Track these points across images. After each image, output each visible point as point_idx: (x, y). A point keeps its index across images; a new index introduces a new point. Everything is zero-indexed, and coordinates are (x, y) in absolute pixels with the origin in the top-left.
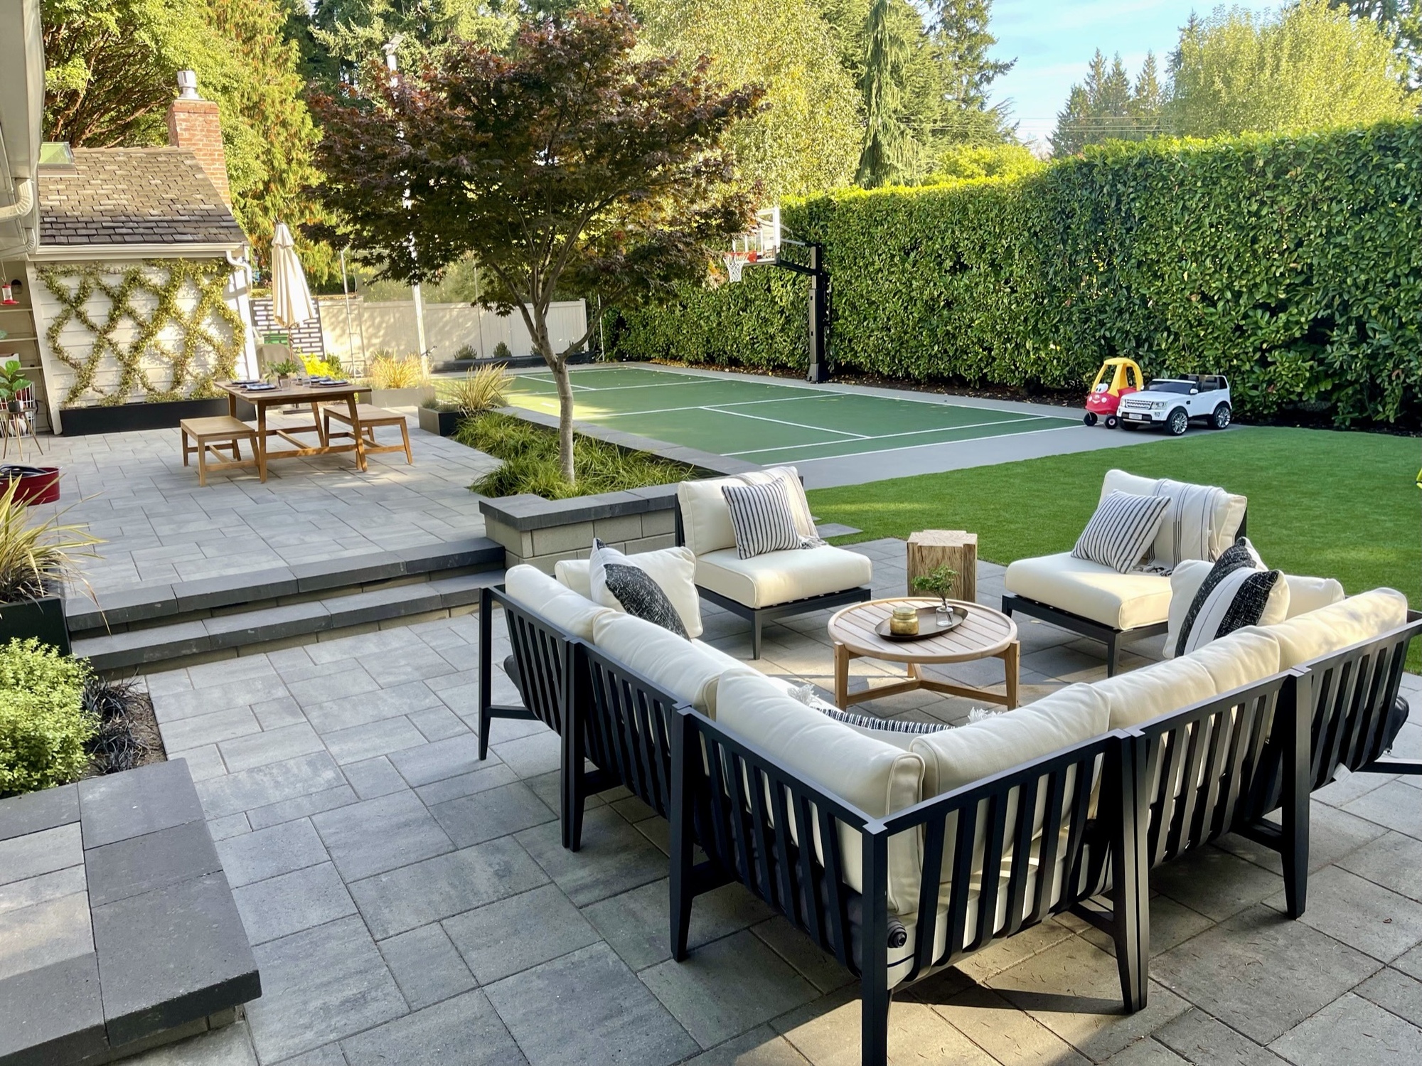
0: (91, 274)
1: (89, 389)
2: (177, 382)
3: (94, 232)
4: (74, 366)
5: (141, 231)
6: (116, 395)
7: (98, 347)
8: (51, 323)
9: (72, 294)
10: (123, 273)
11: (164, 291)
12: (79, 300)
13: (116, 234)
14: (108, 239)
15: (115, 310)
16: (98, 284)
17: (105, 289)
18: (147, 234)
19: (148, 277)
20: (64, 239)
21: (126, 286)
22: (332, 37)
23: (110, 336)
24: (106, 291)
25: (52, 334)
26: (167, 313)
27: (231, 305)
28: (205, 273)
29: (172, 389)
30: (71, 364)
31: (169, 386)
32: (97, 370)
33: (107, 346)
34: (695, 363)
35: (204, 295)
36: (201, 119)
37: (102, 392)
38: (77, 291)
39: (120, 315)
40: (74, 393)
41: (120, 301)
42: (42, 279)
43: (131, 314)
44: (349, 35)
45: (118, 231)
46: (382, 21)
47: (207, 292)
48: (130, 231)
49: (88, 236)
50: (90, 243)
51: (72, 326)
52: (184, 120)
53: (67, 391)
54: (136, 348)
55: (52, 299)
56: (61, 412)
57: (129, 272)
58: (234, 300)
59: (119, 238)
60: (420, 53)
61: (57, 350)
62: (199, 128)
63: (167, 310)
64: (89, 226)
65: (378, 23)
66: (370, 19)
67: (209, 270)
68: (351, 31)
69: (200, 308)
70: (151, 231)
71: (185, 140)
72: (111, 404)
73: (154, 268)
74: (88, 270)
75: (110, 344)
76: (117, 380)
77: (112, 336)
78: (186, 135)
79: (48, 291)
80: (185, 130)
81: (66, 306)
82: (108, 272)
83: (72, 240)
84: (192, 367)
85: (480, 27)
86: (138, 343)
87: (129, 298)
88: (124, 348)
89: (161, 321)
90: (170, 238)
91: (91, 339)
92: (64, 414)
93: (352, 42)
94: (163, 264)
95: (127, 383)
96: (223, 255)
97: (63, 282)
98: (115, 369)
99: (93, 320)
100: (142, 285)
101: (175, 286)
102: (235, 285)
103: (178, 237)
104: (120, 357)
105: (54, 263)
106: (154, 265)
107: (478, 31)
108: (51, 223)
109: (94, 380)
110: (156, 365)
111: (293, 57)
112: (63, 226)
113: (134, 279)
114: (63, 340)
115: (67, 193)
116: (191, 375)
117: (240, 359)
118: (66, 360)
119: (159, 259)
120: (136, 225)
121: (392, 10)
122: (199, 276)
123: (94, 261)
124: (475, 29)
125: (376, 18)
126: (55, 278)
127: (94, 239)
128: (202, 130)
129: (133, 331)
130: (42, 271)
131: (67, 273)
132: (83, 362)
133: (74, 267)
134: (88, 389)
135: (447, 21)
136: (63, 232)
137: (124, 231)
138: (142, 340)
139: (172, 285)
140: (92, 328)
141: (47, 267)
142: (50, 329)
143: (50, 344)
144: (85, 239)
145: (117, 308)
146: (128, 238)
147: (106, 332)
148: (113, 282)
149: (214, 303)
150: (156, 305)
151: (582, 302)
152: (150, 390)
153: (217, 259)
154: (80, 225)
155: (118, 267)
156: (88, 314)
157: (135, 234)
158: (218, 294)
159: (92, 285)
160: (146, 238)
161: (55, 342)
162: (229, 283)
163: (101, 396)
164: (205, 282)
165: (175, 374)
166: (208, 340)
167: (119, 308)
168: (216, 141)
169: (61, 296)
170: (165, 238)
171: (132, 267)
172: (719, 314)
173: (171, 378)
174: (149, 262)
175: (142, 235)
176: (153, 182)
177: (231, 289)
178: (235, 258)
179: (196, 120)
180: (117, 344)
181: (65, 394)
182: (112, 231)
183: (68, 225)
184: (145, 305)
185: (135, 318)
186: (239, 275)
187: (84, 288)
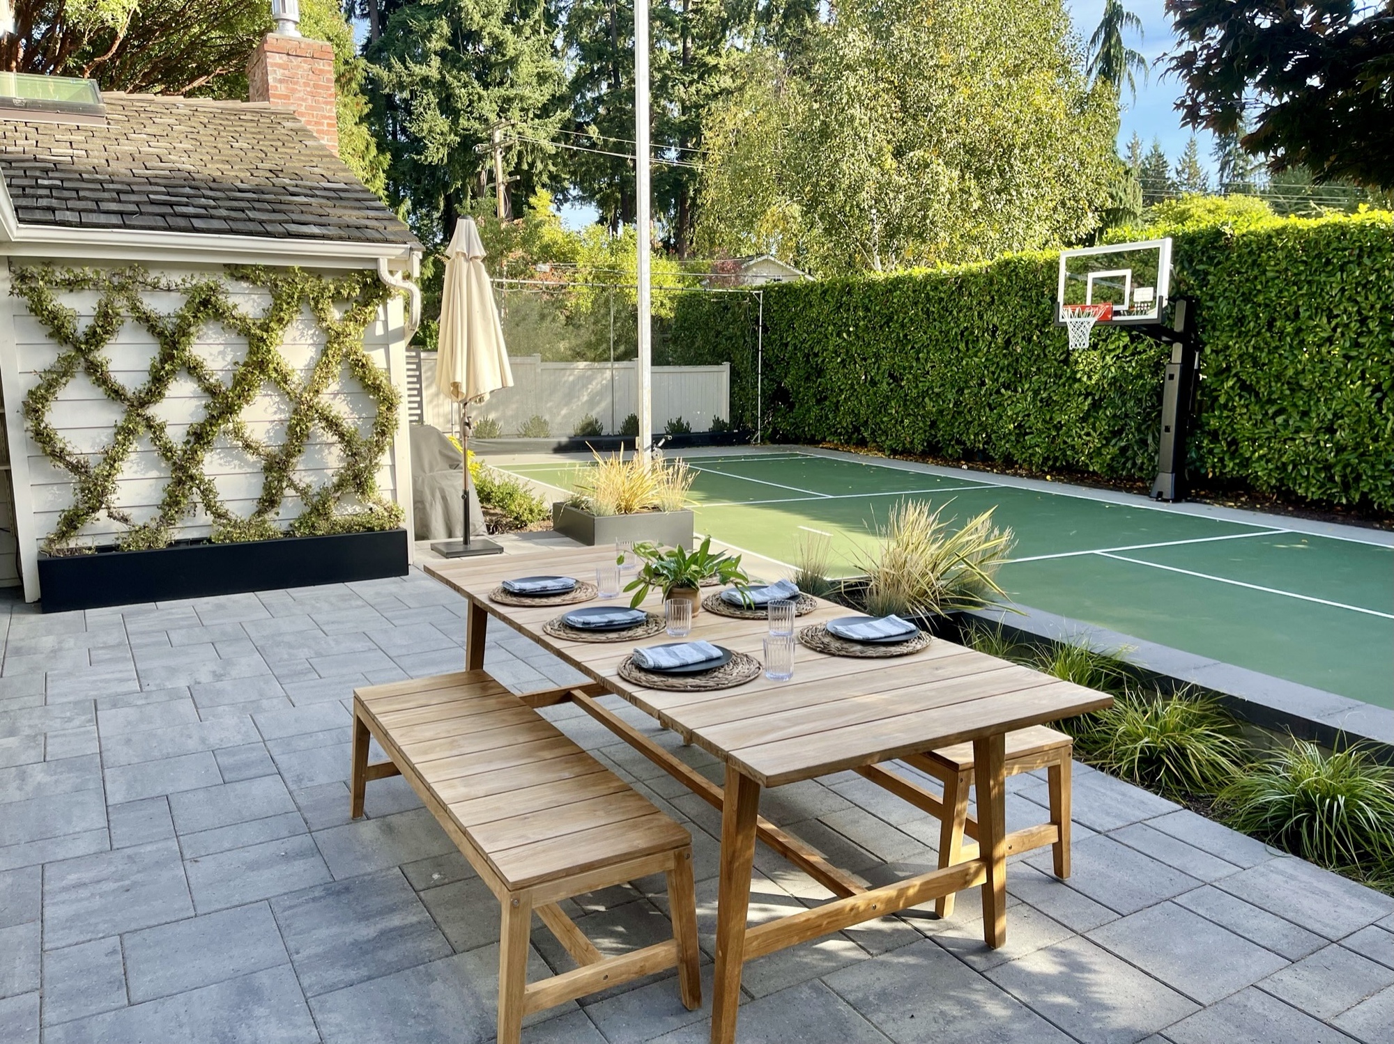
0: (122, 288)
1: (102, 514)
2: (269, 501)
3: (133, 208)
4: (75, 468)
5: (224, 213)
6: (153, 525)
7: (125, 433)
8: (32, 382)
9: (82, 327)
10: (186, 291)
11: (261, 327)
12: (95, 338)
13: (176, 215)
14: (160, 222)
15: (163, 361)
16: (134, 308)
17: (147, 319)
18: (234, 220)
19: (231, 301)
20: (72, 216)
21: (189, 315)
22: (386, 73)
23: (151, 411)
24: (149, 323)
25: (35, 404)
26: (262, 371)
27: (377, 358)
28: (337, 298)
29: (260, 513)
30: (68, 464)
31: (253, 507)
32: (119, 476)
33: (141, 429)
34: (905, 453)
35: (332, 338)
36: (306, 66)
37: (125, 520)
38: (91, 322)
39: (173, 371)
40: (71, 523)
41: (175, 345)
42: (21, 293)
43: (194, 370)
44: (404, 72)
45: (178, 209)
46: (438, 59)
47: (338, 334)
48: (203, 211)
49: (121, 213)
50: (125, 226)
51: (77, 389)
52: (279, 66)
53: (56, 518)
54: (200, 437)
55: (39, 335)
56: (40, 563)
57: (197, 289)
58: (381, 351)
59: (182, 222)
60: (478, 93)
61: (43, 438)
62: (302, 81)
63: (262, 366)
64: (123, 197)
65: (435, 62)
66: (428, 57)
67: (345, 293)
68: (406, 68)
69: (322, 364)
70: (241, 215)
71: (279, 97)
72: (143, 546)
73: (244, 285)
74: (116, 280)
75: (150, 427)
76: (158, 496)
77: (157, 411)
78: (282, 89)
79: (33, 319)
80: (281, 81)
81: (67, 351)
82: (155, 287)
83: (86, 218)
84: (302, 474)
85: (541, 70)
86: (203, 425)
87: (193, 339)
88: (176, 436)
89: (251, 387)
90: (280, 229)
91: (114, 415)
92: (46, 566)
93: (407, 79)
94: (263, 277)
95: (178, 503)
96: (370, 266)
97: (66, 302)
98: (155, 474)
99: (120, 379)
100: (219, 315)
101: (280, 320)
102: (386, 323)
103: (293, 228)
104: (167, 451)
105: (49, 262)
106: (244, 278)
107: (538, 74)
108: (51, 188)
109: (112, 497)
110: (233, 467)
111: (359, 77)
112: (74, 194)
113: (205, 303)
114: (57, 417)
115: (87, 146)
116: (296, 489)
117: (384, 459)
118: (59, 455)
119: (256, 267)
120: (212, 203)
121: (450, 48)
122: (326, 304)
123: (130, 264)
124: (536, 71)
125: (433, 56)
126: (48, 294)
127: (134, 220)
128: (306, 84)
129: (195, 402)
130: (22, 278)
131: (73, 285)
132: (92, 462)
133: (89, 272)
134: (98, 515)
135: (507, 62)
136: (71, 204)
137: (191, 210)
138: (213, 420)
139: (275, 317)
140: (116, 394)
141: (33, 269)
142: (31, 393)
143: (29, 424)
144: (115, 220)
145: (167, 357)
146: (197, 223)
147: (143, 404)
148: (164, 306)
149: (347, 355)
150: (241, 354)
151: (726, 366)
152: (220, 516)
153: (360, 272)
154: (106, 195)
155: (176, 278)
156: (111, 367)
157: (212, 217)
158: (356, 338)
159: (123, 311)
160: (234, 225)
161: (39, 420)
162: (376, 319)
163: (122, 527)
164: (335, 314)
165: (267, 487)
166: (332, 424)
167: (172, 357)
168: (327, 103)
169: (56, 327)
170: (269, 228)
171: (202, 280)
172: (960, 391)
173: (258, 493)
174: (238, 272)
175: (225, 219)
176: (235, 145)
177: (379, 330)
178: (391, 273)
179: (298, 67)
180: (162, 429)
181: (51, 524)
182: (168, 210)
183: (81, 194)
184: (222, 353)
185: (200, 379)
186: (395, 304)
187: (106, 315)
